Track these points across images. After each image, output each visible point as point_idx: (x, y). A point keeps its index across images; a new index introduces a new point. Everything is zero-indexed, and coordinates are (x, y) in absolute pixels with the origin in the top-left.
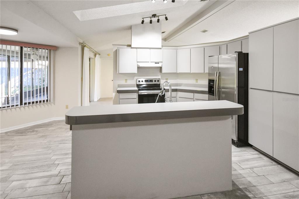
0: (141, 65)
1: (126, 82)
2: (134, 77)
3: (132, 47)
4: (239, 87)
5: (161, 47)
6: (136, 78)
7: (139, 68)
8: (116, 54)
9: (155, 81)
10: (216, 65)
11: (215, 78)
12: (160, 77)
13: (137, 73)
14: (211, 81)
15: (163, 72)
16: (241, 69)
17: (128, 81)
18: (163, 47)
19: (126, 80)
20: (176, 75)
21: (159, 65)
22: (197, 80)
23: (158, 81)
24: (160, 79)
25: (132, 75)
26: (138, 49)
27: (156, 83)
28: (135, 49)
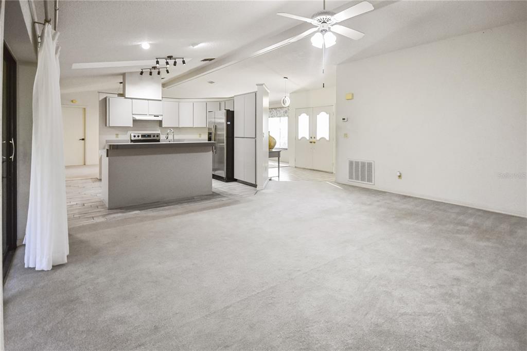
0: (138, 118)
1: (117, 137)
2: (128, 131)
3: (126, 96)
4: (227, 137)
5: (161, 99)
6: (129, 133)
7: (135, 121)
8: (104, 103)
9: (154, 136)
10: (213, 120)
11: (213, 131)
12: (159, 132)
13: (132, 126)
14: (210, 134)
15: (163, 126)
16: (229, 123)
17: (119, 136)
18: (164, 99)
19: (117, 135)
20: (178, 129)
21: (159, 118)
22: (200, 135)
23: (157, 136)
24: (159, 134)
25: (125, 129)
26: (133, 100)
27: (156, 138)
28: (130, 100)
